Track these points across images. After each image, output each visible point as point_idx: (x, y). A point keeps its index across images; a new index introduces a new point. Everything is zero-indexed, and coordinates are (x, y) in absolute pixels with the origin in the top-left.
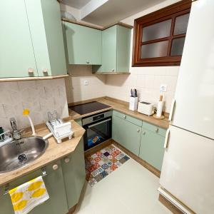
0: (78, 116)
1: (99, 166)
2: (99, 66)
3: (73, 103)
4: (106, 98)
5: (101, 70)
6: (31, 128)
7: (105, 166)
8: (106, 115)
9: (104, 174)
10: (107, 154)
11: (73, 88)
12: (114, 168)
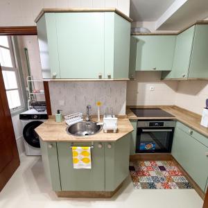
0: (134, 117)
1: (149, 175)
2: (168, 72)
3: (135, 106)
4: (174, 107)
5: (170, 76)
6: (97, 116)
7: (156, 179)
8: (166, 124)
9: (152, 186)
10: (162, 168)
11: (137, 93)
12: (166, 186)
